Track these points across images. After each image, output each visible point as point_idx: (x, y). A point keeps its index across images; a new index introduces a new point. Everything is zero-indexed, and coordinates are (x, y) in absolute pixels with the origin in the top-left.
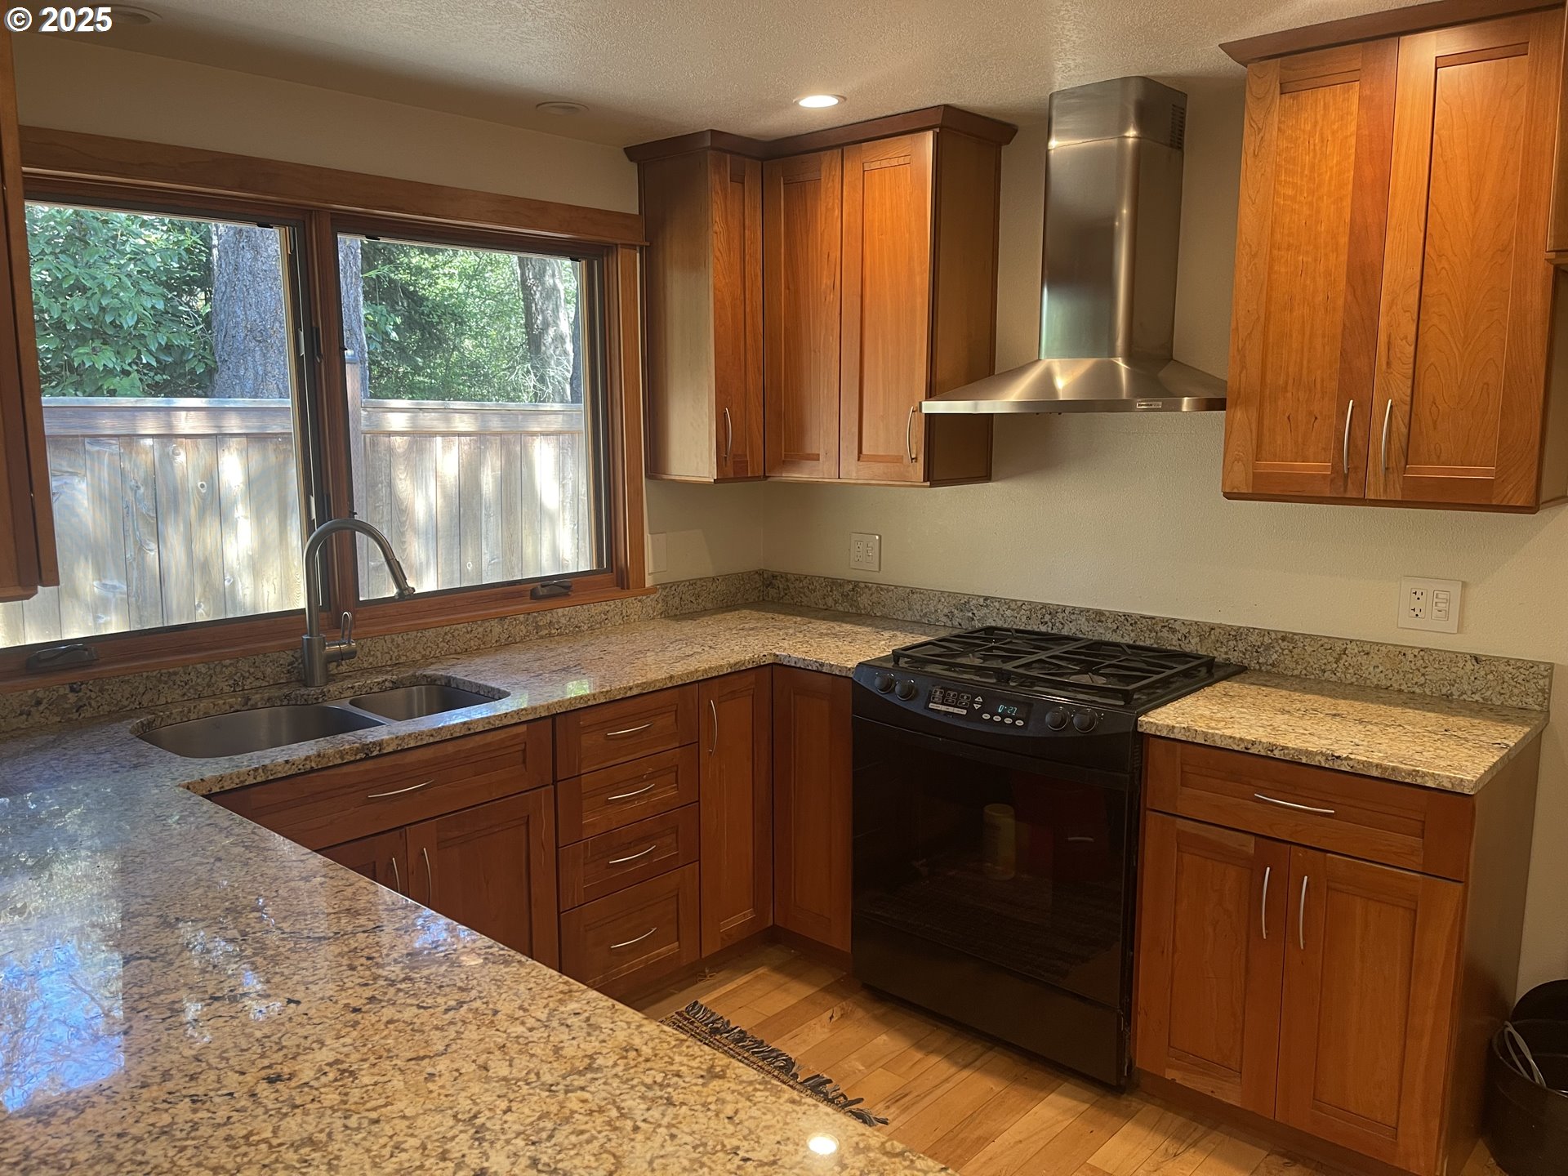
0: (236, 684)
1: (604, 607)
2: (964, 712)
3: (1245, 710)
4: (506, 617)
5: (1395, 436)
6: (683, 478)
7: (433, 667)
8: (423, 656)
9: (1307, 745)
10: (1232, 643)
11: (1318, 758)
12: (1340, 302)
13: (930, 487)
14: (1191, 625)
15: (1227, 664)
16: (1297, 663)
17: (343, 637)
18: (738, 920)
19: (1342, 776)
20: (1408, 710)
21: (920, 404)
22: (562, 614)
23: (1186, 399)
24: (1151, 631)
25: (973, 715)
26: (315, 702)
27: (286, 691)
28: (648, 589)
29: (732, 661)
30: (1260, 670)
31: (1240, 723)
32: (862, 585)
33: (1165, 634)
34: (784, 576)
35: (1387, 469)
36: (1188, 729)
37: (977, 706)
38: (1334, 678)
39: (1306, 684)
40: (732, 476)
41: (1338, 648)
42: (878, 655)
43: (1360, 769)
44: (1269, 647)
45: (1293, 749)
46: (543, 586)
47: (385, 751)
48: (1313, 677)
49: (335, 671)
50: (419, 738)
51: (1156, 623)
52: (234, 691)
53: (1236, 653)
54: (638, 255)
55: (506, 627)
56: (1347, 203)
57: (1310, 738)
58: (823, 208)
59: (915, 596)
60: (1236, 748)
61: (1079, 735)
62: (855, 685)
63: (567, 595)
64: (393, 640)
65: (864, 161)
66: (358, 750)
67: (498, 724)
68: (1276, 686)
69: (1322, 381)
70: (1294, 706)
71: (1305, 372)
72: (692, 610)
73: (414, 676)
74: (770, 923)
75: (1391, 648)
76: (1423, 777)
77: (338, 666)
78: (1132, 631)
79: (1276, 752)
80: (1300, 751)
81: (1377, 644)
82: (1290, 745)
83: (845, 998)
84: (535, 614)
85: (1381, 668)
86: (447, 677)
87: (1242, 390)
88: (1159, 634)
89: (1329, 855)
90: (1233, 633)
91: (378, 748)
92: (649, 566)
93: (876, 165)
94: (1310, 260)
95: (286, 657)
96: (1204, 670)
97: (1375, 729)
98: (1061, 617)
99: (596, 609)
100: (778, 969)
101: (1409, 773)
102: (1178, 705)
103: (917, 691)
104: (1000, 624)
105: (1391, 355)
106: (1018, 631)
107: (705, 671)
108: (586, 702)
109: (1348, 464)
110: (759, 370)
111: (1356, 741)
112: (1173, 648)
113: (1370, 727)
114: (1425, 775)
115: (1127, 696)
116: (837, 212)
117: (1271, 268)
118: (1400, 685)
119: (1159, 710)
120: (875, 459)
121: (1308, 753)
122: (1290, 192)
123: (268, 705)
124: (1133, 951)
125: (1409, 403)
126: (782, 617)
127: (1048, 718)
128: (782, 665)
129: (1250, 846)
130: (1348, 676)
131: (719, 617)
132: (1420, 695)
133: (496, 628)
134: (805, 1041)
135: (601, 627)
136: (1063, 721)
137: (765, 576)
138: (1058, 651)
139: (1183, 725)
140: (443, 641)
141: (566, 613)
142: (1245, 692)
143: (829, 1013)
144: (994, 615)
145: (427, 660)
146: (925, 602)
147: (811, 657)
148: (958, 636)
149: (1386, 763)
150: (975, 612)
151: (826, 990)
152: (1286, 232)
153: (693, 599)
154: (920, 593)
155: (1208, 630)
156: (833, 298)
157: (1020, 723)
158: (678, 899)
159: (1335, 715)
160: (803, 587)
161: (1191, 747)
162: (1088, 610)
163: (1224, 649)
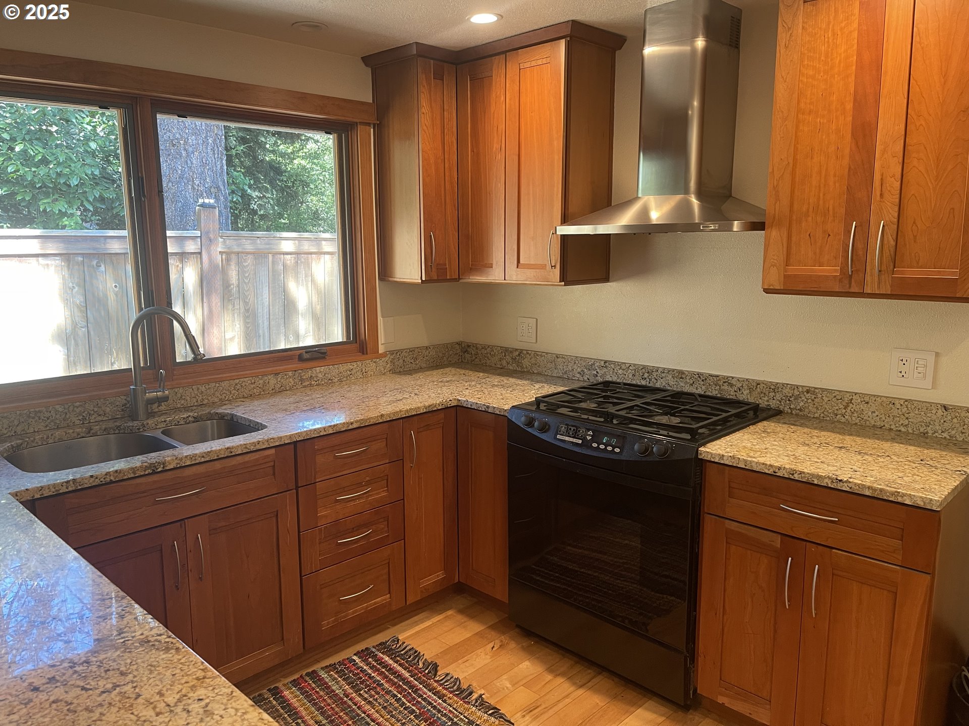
0: (84, 419)
1: (350, 366)
2: (580, 442)
3: (776, 443)
4: (279, 373)
5: (886, 247)
6: (402, 280)
7: (224, 407)
8: (220, 400)
9: (819, 470)
10: (772, 394)
11: (826, 480)
12: (847, 151)
13: (565, 285)
14: (743, 381)
15: (768, 409)
16: (817, 408)
17: (160, 387)
18: (433, 579)
19: (843, 494)
20: (895, 444)
21: (556, 228)
22: (320, 371)
23: (736, 222)
24: (716, 385)
25: (586, 444)
26: (138, 431)
27: (118, 424)
28: (381, 354)
29: (427, 404)
30: (791, 413)
31: (771, 454)
32: (525, 352)
33: (726, 387)
34: (475, 346)
35: (880, 271)
36: (733, 457)
37: (589, 438)
38: (843, 420)
39: (823, 424)
40: (436, 278)
41: (846, 399)
42: (527, 401)
43: (856, 490)
44: (797, 398)
45: (808, 473)
46: (306, 352)
47: (167, 468)
48: (828, 419)
49: (157, 410)
50: (194, 458)
51: (720, 380)
52: (83, 423)
53: (774, 401)
54: (372, 130)
55: (279, 380)
56: (852, 79)
57: (822, 466)
58: (494, 95)
59: (559, 360)
60: (767, 472)
61: (658, 460)
62: (509, 421)
63: (324, 358)
64: (198, 389)
65: (520, 62)
66: (146, 468)
67: (252, 448)
68: (801, 425)
69: (834, 209)
70: (812, 440)
71: (821, 202)
72: (411, 369)
73: (209, 413)
74: (456, 581)
75: (885, 399)
76: (902, 497)
77: (159, 406)
78: (703, 385)
79: (796, 475)
80: (813, 475)
81: (875, 396)
82: (806, 471)
83: (504, 633)
84: (300, 371)
85: (877, 413)
86: (231, 414)
87: (777, 216)
88: (722, 387)
89: (834, 550)
90: (773, 387)
91: (162, 466)
92: (382, 339)
93: (528, 65)
94: (825, 121)
95: (121, 400)
96: (751, 413)
97: (870, 459)
98: (655, 375)
99: (343, 368)
100: (461, 612)
101: (893, 494)
102: (729, 439)
103: (549, 426)
104: (615, 379)
105: (883, 190)
106: (625, 384)
107: (407, 411)
108: (319, 433)
109: (852, 268)
110: (454, 206)
111: (855, 467)
112: (731, 397)
113: (867, 457)
114: (904, 495)
115: (693, 432)
116: (502, 98)
117: (797, 127)
118: (890, 425)
119: (714, 443)
120: (529, 266)
121: (819, 477)
122: (811, 73)
123: (105, 433)
124: (696, 611)
125: (896, 223)
126: (471, 373)
127: (636, 447)
128: (463, 407)
129: (777, 541)
130: (854, 418)
131: (430, 372)
132: (904, 433)
133: (272, 381)
134: (473, 664)
135: (347, 380)
136: (646, 450)
137: (463, 345)
138: (649, 398)
139: (730, 454)
140: (234, 389)
141: (322, 370)
142: (778, 429)
143: (491, 645)
144: (611, 373)
145: (222, 403)
146: (566, 364)
147: (482, 402)
148: (584, 388)
149: (875, 485)
150: (598, 371)
151: (492, 627)
152: (808, 101)
153: (412, 361)
154: (562, 358)
155: (755, 385)
156: (500, 157)
157: (617, 450)
158: (389, 565)
159: (841, 448)
160: (487, 353)
161: (736, 470)
162: (673, 370)
163: (766, 399)
